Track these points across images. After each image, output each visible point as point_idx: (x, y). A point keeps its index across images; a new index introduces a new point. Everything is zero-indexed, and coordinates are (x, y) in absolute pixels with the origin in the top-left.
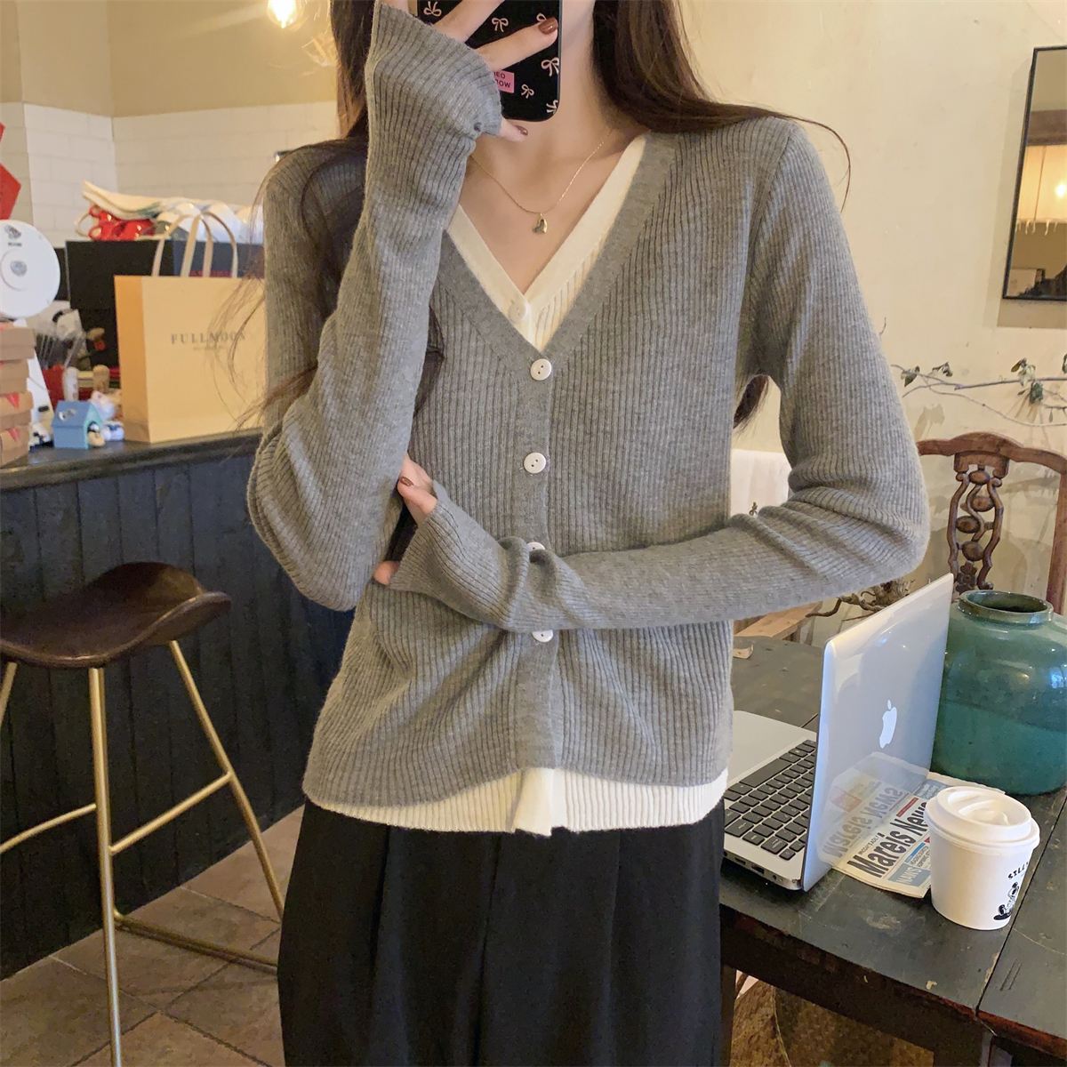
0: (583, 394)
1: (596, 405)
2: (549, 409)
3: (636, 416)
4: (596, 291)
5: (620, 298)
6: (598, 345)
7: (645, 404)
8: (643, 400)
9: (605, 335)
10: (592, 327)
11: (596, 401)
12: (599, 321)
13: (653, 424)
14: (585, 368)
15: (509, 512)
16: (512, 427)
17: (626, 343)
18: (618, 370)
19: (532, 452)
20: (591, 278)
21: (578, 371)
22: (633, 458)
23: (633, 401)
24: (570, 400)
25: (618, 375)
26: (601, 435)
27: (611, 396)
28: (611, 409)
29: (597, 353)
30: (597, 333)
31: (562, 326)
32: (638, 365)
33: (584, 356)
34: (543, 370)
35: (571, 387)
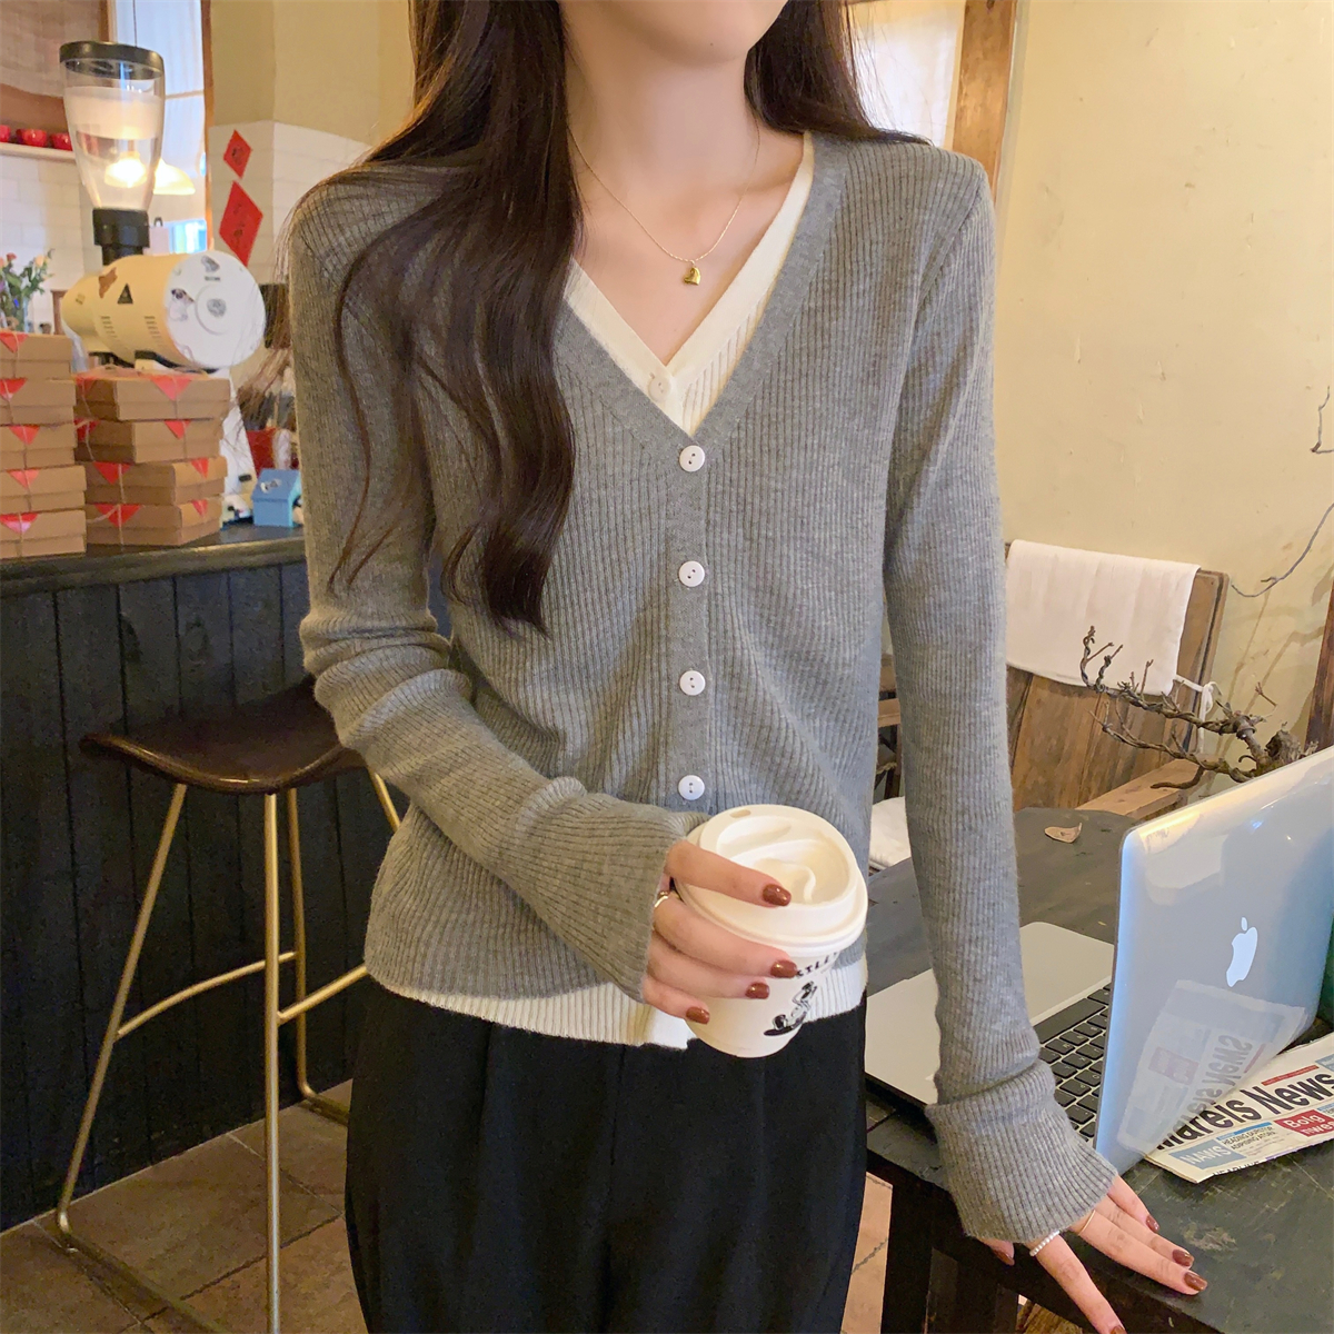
0: (741, 491)
1: (757, 507)
2: (704, 507)
4: (756, 366)
5: (783, 376)
6: (758, 432)
7: (809, 506)
8: (806, 502)
9: (766, 421)
10: (750, 411)
11: (757, 501)
13: (817, 530)
15: (663, 632)
16: (662, 529)
17: (789, 431)
18: (780, 465)
19: (687, 560)
20: (750, 348)
21: (735, 462)
23: (796, 503)
24: (726, 498)
27: (772, 495)
28: (772, 511)
29: (758, 443)
30: (757, 417)
31: (716, 405)
32: (802, 460)
33: (742, 444)
34: (695, 459)
35: (727, 482)
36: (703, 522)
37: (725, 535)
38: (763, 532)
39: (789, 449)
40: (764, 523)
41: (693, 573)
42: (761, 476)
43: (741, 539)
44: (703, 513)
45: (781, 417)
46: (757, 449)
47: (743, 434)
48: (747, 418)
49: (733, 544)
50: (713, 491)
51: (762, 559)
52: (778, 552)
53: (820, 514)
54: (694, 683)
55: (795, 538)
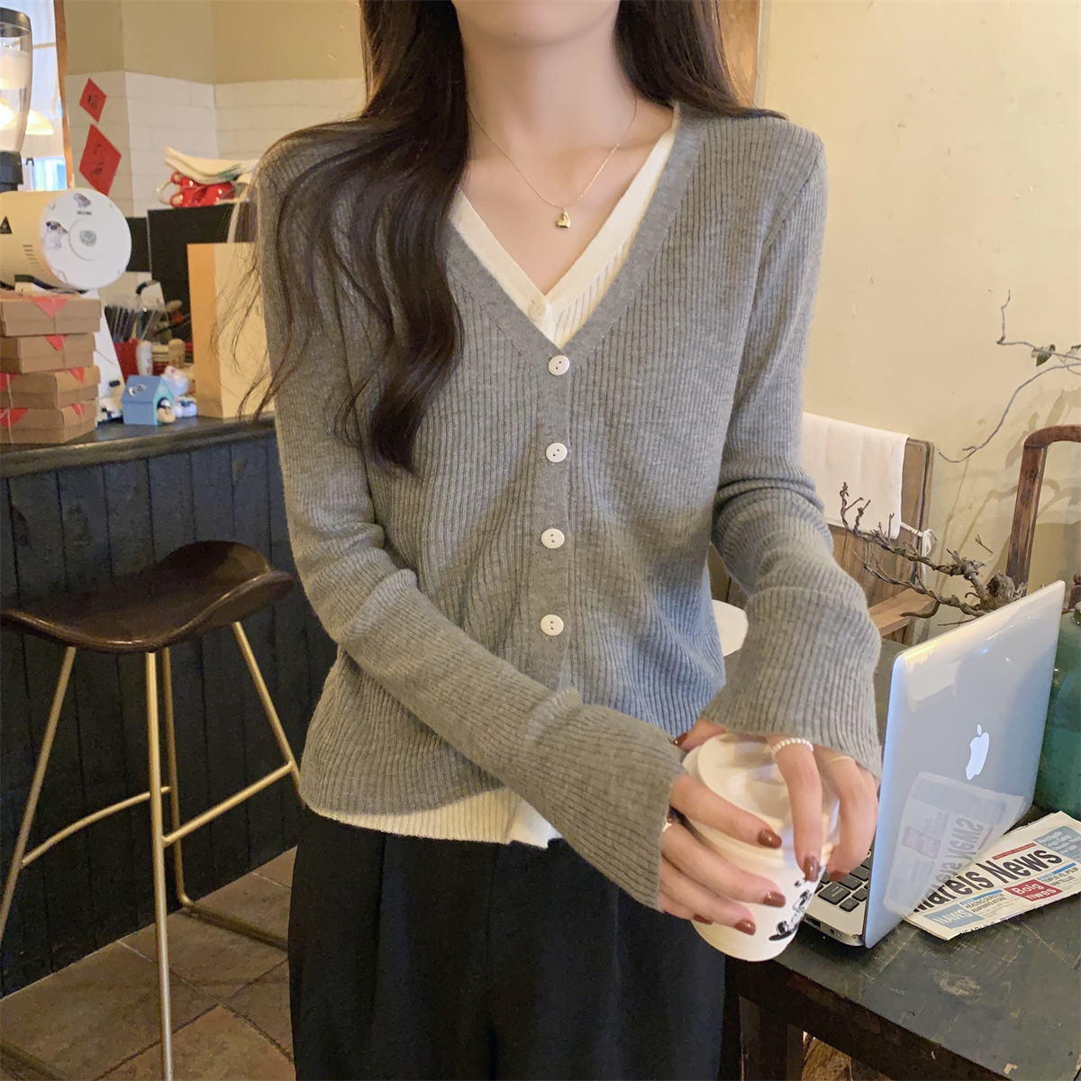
0: (604, 389)
1: (618, 401)
2: (568, 401)
3: (657, 410)
4: (622, 294)
5: (645, 302)
6: (621, 344)
7: (666, 399)
8: (664, 396)
9: (629, 337)
10: (615, 329)
11: (618, 396)
12: (623, 322)
13: (672, 417)
14: (606, 366)
15: (529, 498)
16: (534, 419)
17: (651, 344)
18: (642, 368)
19: (553, 442)
20: (617, 281)
21: (599, 368)
22: (651, 448)
23: (655, 397)
24: (590, 394)
25: (642, 373)
26: (622, 427)
27: (633, 392)
28: (632, 403)
29: (621, 352)
30: (621, 334)
31: (584, 326)
32: (662, 364)
33: (605, 355)
34: (561, 365)
35: (591, 383)
36: (567, 413)
37: (588, 423)
38: (623, 420)
39: (650, 357)
40: (624, 413)
41: (558, 452)
42: (623, 377)
43: (602, 426)
44: (568, 407)
45: (643, 334)
46: (620, 358)
47: (607, 347)
48: (612, 335)
49: (594, 429)
50: (577, 390)
51: (620, 439)
52: (634, 435)
53: (676, 405)
54: (554, 538)
55: (652, 423)
